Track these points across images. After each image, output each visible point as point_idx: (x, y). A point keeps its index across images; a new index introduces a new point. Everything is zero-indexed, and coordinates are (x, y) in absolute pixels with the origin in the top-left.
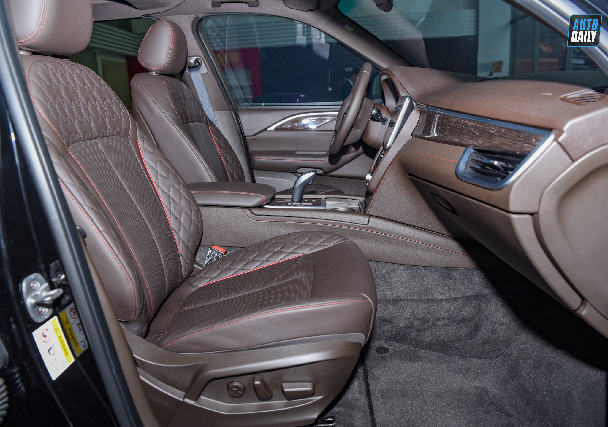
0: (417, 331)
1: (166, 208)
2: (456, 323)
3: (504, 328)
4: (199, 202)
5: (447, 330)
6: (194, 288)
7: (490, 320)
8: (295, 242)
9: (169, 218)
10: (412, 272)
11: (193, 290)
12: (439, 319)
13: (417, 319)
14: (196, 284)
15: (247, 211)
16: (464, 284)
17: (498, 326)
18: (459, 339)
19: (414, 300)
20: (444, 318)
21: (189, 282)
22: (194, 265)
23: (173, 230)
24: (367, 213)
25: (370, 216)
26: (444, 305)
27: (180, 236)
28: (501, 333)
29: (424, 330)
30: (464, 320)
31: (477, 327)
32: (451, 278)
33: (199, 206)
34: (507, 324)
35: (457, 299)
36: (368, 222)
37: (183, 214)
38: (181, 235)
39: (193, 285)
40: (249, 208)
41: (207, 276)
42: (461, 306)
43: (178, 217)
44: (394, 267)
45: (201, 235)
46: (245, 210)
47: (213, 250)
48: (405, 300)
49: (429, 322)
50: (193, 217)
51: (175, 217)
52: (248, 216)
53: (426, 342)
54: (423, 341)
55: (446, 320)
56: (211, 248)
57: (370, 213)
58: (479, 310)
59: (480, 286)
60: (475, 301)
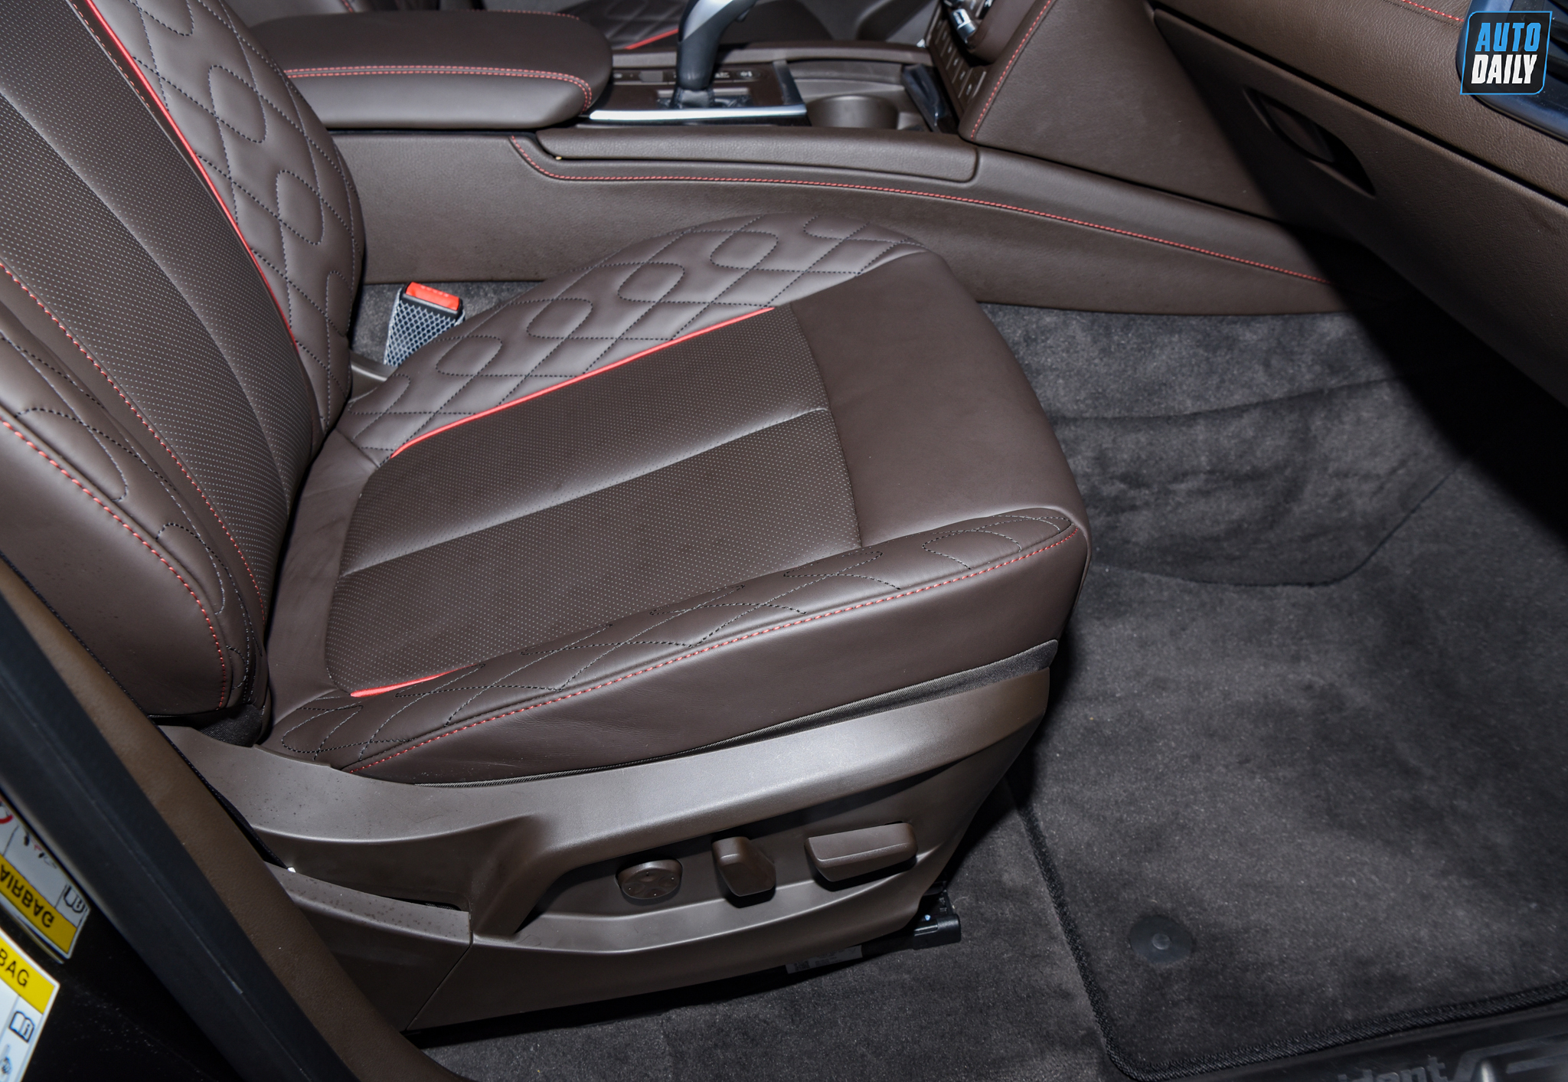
0: (1109, 515)
1: (210, 170)
2: (1230, 482)
3: (1368, 487)
4: (328, 113)
5: (1201, 506)
6: (371, 460)
7: (1330, 471)
8: (723, 261)
9: (231, 207)
10: (1108, 334)
11: (369, 468)
12: (1181, 476)
13: (1111, 478)
14: (373, 442)
15: (524, 143)
16: (1267, 365)
17: (1351, 483)
18: (1236, 531)
19: (1104, 419)
20: (1195, 472)
21: (348, 439)
22: (354, 368)
23: (256, 256)
24: (970, 136)
25: (977, 147)
26: (1200, 432)
27: (287, 275)
28: (1359, 503)
29: (1133, 508)
30: (1256, 476)
31: (1292, 492)
32: (1230, 349)
33: (331, 132)
34: (1378, 476)
35: (1240, 411)
36: (971, 171)
37: (281, 185)
38: (291, 269)
39: (365, 451)
40: (531, 132)
41: (409, 407)
42: (1250, 433)
43: (265, 201)
44: (1049, 319)
45: (362, 253)
46: (514, 141)
47: (411, 303)
48: (1075, 420)
49: (1148, 486)
50: (321, 188)
51: (252, 200)
52: (532, 166)
53: (1136, 544)
54: (1127, 542)
55: (1203, 476)
56: (405, 296)
57: (980, 138)
58: (1304, 441)
59: (1318, 368)
60: (1295, 416)
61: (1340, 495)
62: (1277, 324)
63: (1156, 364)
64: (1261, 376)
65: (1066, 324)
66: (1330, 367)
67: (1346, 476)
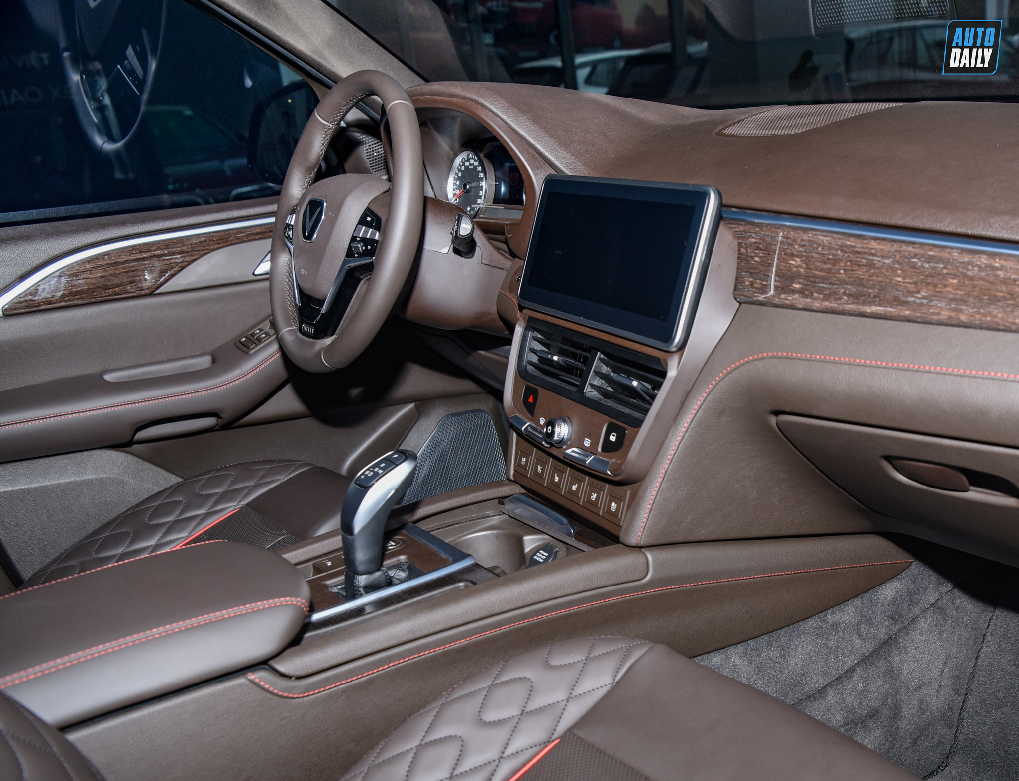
2: (859, 726)
7: (911, 689)
8: (492, 717)
15: (263, 676)
16: (859, 634)
25: (643, 549)
26: (832, 698)
28: (933, 703)
31: (896, 714)
32: (836, 632)
34: (936, 679)
36: (646, 568)
40: (263, 663)
42: (861, 685)
44: (716, 659)
46: (252, 677)
57: (644, 542)
59: (886, 623)
60: (882, 662)
61: (922, 702)
62: (857, 602)
63: (795, 661)
64: (858, 642)
65: (728, 659)
66: (893, 619)
67: (920, 688)
